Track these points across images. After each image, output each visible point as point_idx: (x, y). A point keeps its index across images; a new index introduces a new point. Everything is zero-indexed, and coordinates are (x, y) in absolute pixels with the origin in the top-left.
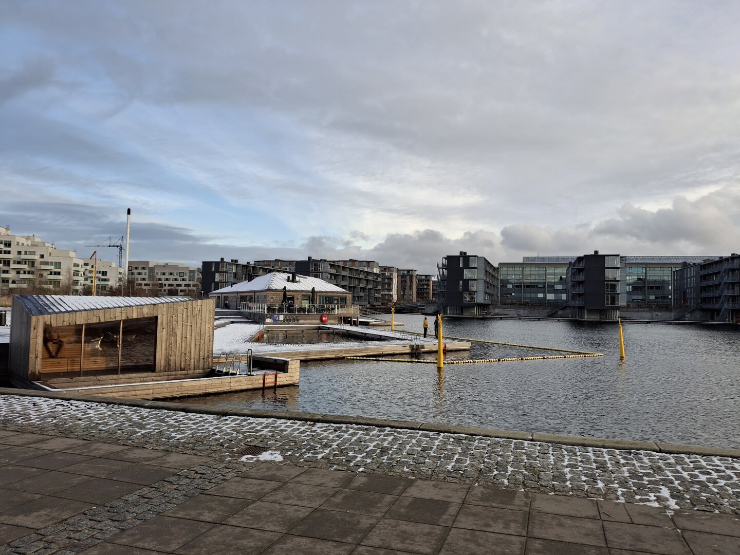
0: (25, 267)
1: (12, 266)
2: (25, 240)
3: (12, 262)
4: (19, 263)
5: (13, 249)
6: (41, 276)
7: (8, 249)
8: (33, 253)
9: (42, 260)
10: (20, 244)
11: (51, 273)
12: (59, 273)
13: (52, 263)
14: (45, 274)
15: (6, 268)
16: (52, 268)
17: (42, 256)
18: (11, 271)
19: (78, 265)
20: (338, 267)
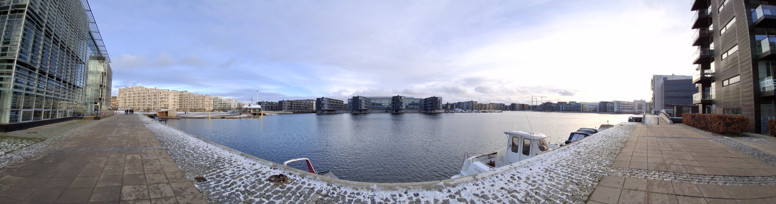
0: (224, 104)
2: (225, 99)
5: (222, 101)
8: (226, 102)
9: (228, 103)
12: (231, 106)
14: (228, 106)
20: (291, 102)
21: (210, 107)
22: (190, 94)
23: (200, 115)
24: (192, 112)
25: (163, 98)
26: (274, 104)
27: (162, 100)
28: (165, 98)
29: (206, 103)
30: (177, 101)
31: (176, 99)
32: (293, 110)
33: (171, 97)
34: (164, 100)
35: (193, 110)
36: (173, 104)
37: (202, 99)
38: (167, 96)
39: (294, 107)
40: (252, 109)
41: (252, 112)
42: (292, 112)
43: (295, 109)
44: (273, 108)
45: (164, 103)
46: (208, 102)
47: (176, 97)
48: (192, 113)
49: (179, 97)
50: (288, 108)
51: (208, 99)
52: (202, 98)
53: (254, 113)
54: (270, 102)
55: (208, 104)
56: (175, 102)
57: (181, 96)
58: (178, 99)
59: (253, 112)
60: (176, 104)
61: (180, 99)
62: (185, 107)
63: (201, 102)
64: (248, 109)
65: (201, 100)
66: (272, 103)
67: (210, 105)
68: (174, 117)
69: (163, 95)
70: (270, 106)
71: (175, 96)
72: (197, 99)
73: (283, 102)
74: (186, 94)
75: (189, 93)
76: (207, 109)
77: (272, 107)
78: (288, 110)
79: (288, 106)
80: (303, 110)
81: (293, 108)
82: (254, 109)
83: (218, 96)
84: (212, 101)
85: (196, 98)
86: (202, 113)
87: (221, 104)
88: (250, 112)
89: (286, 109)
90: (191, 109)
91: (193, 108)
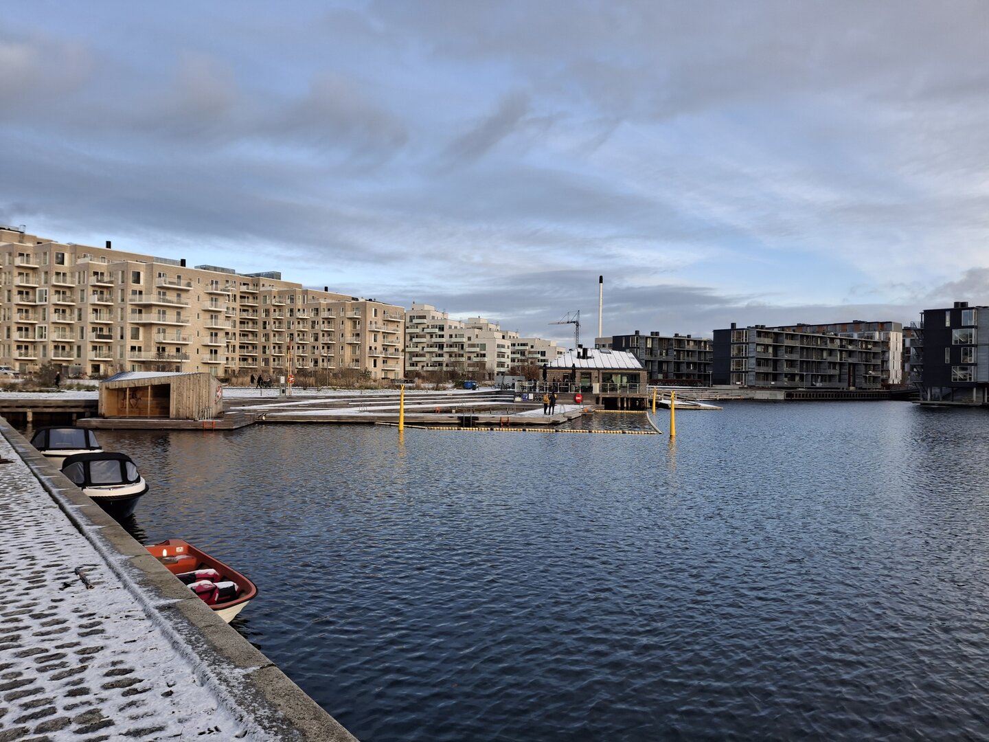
0: (455, 350)
1: (446, 349)
2: (458, 323)
3: (445, 346)
4: (451, 346)
5: (446, 333)
6: (469, 358)
7: (441, 333)
8: (462, 336)
9: (470, 342)
10: (453, 328)
11: (478, 356)
12: (484, 355)
13: (478, 344)
14: (472, 356)
15: (440, 352)
16: (478, 350)
17: (469, 339)
18: (445, 355)
19: (503, 346)
20: (777, 335)
21: (390, 363)
22: (292, 292)
23: (346, 406)
24: (305, 386)
25: (148, 307)
26: (691, 346)
27: (146, 318)
28: (163, 310)
29: (369, 339)
30: (228, 326)
31: (221, 317)
32: (785, 382)
33: (195, 301)
34: (152, 317)
35: (312, 380)
36: (207, 341)
37: (354, 321)
38: (171, 296)
39: (791, 363)
40: (595, 374)
41: (596, 388)
42: (780, 396)
43: (792, 377)
44: (684, 369)
45: (157, 337)
46: (380, 337)
47: (222, 306)
48: (303, 393)
49: (237, 305)
50: (762, 370)
51: (380, 323)
52: (350, 314)
53: (609, 395)
54: (671, 336)
55: (380, 348)
56: (214, 333)
57: (250, 302)
58: (237, 316)
59: (604, 389)
60: (222, 341)
61: (245, 315)
62: (266, 361)
63: (349, 338)
64: (578, 374)
65: (349, 324)
66: (679, 341)
67: (391, 350)
68: (207, 421)
69: (149, 293)
70: (672, 357)
71: (214, 297)
72: (329, 320)
73: (734, 338)
74: (275, 289)
75: (287, 284)
76: (377, 373)
77: (678, 365)
78: (761, 383)
79: (759, 362)
80: (835, 384)
81: (785, 369)
82: (607, 375)
83: (427, 307)
84: (400, 332)
85: (325, 314)
86: (357, 393)
87: (441, 346)
88: (591, 388)
89: (751, 378)
90: (302, 372)
91: (310, 366)
